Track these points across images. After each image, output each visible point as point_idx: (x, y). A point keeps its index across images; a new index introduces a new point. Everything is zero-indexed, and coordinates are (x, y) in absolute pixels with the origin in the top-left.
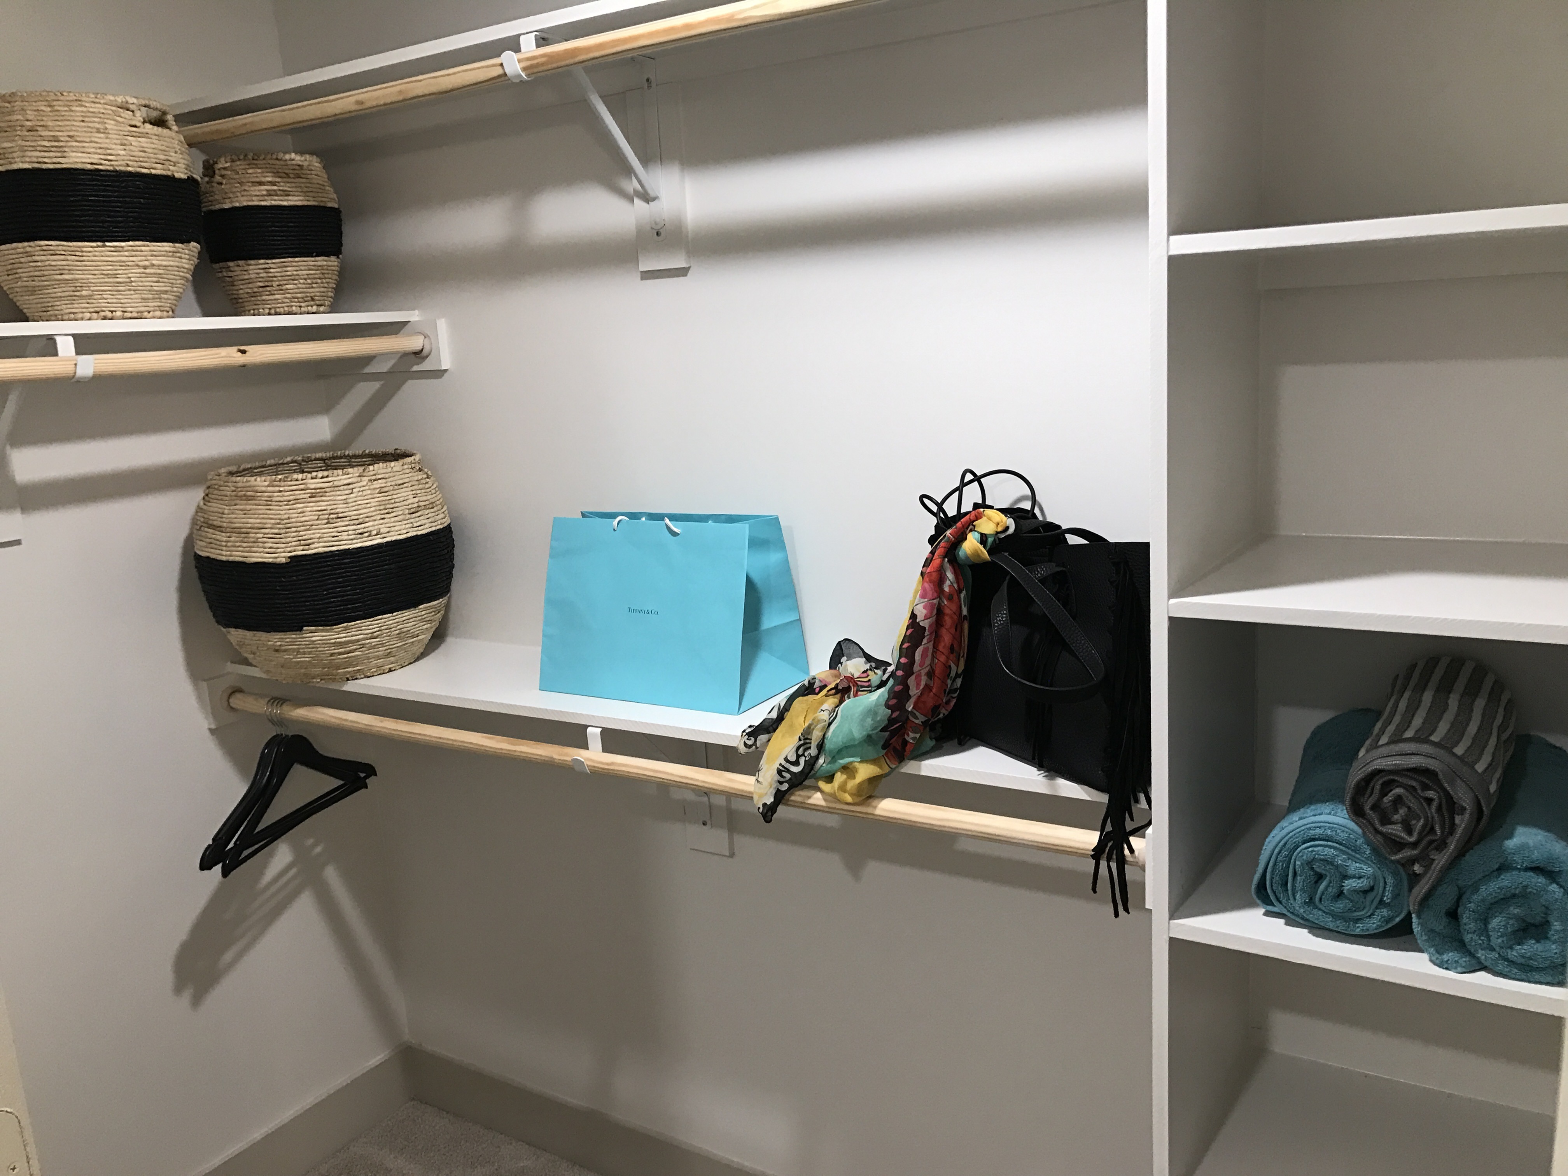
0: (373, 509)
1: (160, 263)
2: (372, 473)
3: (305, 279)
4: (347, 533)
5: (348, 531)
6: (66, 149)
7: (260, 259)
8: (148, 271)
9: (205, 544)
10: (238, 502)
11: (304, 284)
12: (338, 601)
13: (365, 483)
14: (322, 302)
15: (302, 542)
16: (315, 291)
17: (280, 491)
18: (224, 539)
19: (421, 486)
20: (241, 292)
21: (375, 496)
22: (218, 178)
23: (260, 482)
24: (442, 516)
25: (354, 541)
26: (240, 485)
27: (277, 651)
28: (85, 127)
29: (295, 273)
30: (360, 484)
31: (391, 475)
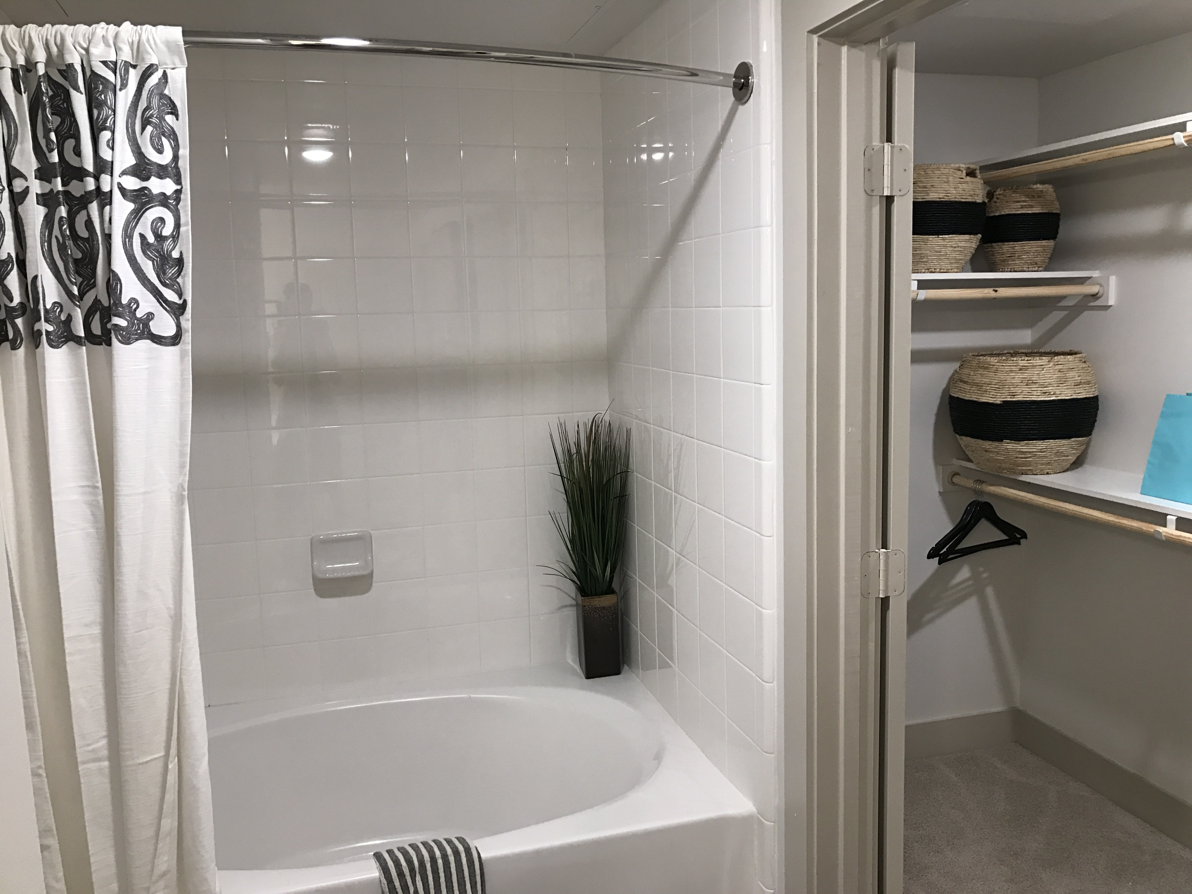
0: (1053, 380)
1: (962, 245)
2: (1056, 361)
3: (1034, 253)
4: (1036, 392)
5: (1037, 390)
6: (928, 192)
7: (1011, 242)
8: (956, 249)
9: (957, 390)
10: (979, 369)
11: (1033, 255)
12: (1025, 428)
13: (1051, 366)
14: (1041, 265)
15: (1011, 394)
16: (1039, 259)
17: (1003, 366)
18: (969, 388)
19: (1083, 371)
20: (997, 259)
21: (1056, 373)
22: (995, 199)
23: (993, 360)
24: (1094, 390)
25: (1040, 397)
26: (981, 361)
27: (986, 451)
28: (940, 180)
29: (1029, 249)
30: (1048, 366)
31: (1067, 363)
